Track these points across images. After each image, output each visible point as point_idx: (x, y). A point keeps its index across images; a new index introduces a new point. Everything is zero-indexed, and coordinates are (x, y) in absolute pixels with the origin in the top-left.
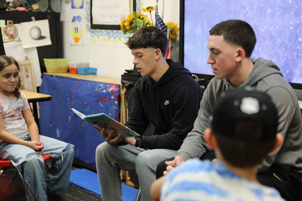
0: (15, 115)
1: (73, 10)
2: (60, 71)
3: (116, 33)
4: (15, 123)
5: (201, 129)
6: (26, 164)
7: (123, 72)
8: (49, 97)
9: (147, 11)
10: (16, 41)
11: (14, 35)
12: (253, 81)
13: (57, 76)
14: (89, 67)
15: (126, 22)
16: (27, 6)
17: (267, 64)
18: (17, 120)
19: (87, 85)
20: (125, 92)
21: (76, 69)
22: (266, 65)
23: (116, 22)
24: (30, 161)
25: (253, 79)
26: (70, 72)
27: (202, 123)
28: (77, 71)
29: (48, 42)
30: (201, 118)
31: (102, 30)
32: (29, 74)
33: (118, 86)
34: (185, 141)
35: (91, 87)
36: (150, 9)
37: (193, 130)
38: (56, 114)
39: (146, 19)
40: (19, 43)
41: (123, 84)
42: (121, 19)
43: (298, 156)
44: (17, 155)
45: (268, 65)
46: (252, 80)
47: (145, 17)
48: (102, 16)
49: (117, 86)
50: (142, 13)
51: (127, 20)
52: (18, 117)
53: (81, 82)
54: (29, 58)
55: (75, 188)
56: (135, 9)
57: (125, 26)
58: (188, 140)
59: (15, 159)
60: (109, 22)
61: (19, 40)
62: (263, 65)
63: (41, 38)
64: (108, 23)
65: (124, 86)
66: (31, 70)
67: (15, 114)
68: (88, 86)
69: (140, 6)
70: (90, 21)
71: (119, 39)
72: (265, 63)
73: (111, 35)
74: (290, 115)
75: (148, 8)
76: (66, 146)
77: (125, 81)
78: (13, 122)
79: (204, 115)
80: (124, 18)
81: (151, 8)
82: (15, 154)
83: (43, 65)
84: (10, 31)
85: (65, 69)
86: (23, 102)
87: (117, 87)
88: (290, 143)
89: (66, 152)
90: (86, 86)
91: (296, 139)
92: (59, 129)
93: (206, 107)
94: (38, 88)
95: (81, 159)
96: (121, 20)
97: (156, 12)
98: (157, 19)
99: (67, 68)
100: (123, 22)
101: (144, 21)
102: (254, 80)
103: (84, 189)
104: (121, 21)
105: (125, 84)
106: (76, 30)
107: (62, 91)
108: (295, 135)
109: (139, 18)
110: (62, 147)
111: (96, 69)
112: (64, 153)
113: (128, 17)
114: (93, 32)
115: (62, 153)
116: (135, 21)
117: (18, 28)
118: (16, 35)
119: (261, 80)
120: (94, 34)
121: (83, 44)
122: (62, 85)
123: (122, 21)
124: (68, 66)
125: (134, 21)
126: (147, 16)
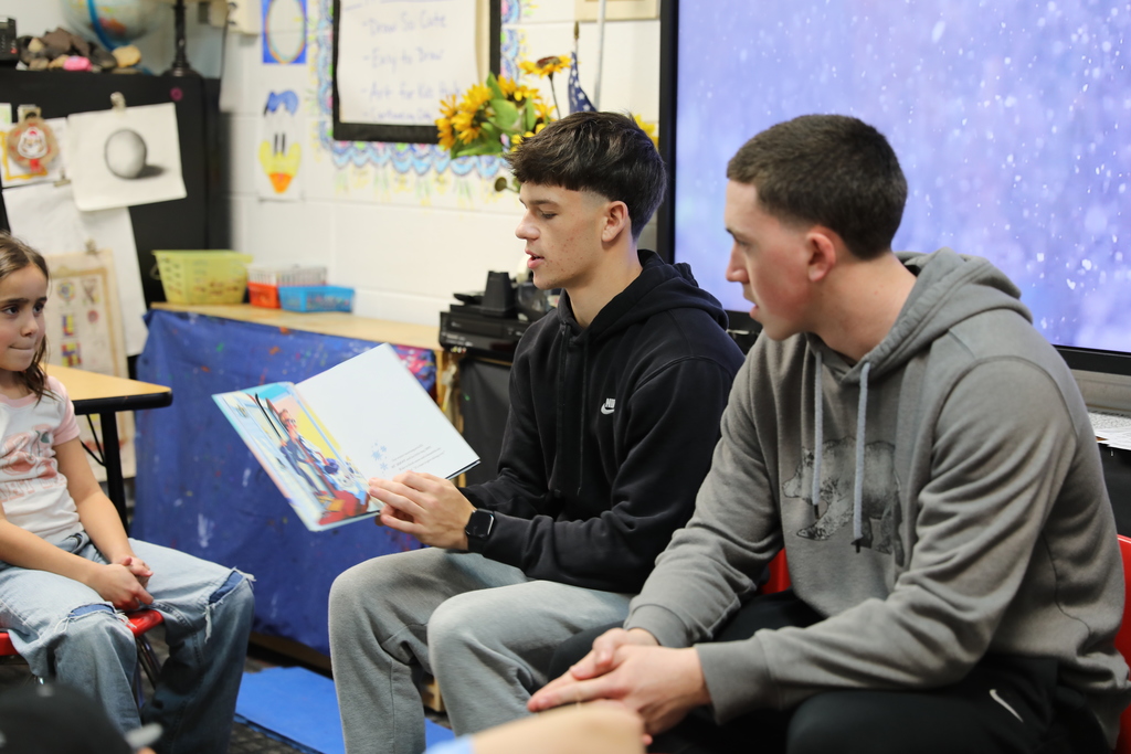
0: (31, 462)
1: (270, 68)
2: (215, 298)
3: (428, 155)
4: (30, 493)
5: (722, 515)
6: (63, 646)
7: (446, 303)
8: (165, 394)
9: (538, 71)
10: (51, 185)
11: (42, 162)
12: (914, 338)
13: (202, 317)
14: (324, 284)
15: (460, 113)
16: (97, 51)
17: (968, 274)
18: (37, 480)
19: (313, 352)
20: (454, 376)
21: (276, 290)
22: (964, 276)
23: (427, 116)
24: (81, 637)
25: (914, 329)
26: (254, 299)
27: (727, 493)
28: (278, 298)
29: (171, 187)
30: (722, 476)
31: (376, 145)
32: (100, 308)
33: (428, 354)
34: (662, 561)
35: (326, 356)
36: (548, 67)
37: (695, 519)
38: (196, 459)
39: (536, 105)
40: (62, 190)
41: (446, 346)
42: (443, 103)
43: (1089, 624)
44: (32, 612)
45: (972, 275)
46: (911, 332)
47: (533, 96)
48: (374, 93)
49: (423, 354)
50: (521, 82)
51: (463, 106)
52: (42, 470)
53: (291, 337)
54: (99, 247)
55: (258, 741)
56: (495, 67)
57: (457, 127)
58: (672, 559)
59: (26, 627)
60: (400, 116)
61: (64, 181)
62: (951, 275)
63: (147, 172)
64: (396, 116)
65: (450, 356)
66: (106, 293)
67: (30, 458)
68: (317, 356)
69: (517, 54)
70: (330, 111)
71: (438, 180)
72: (962, 269)
73: (408, 163)
74: (1053, 466)
75: (542, 63)
76: (223, 580)
77: (452, 337)
78: (25, 489)
79: (734, 465)
80: (454, 98)
81: (554, 60)
82: (26, 608)
83: (152, 272)
84: (30, 145)
85: (236, 289)
86: (59, 409)
87: (425, 359)
88: (1056, 574)
89: (221, 601)
90: (308, 354)
91: (1084, 558)
92: (209, 516)
93: (743, 432)
94: (132, 361)
95: (287, 632)
96: (440, 106)
97: (571, 76)
98: (576, 103)
99: (242, 287)
100: (449, 113)
101: (526, 111)
102: (918, 335)
103: (294, 746)
104: (442, 111)
105: (452, 346)
106: (280, 142)
107: (221, 372)
108: (1076, 544)
109: (511, 98)
110: (207, 584)
111: (350, 292)
112: (214, 605)
113: (466, 94)
114: (341, 153)
115: (208, 607)
116: (495, 110)
117: (58, 135)
118: (53, 160)
119: (944, 332)
120: (345, 158)
121: (303, 198)
122: (220, 348)
123: (445, 109)
124: (246, 279)
125: (490, 111)
126: (539, 94)
